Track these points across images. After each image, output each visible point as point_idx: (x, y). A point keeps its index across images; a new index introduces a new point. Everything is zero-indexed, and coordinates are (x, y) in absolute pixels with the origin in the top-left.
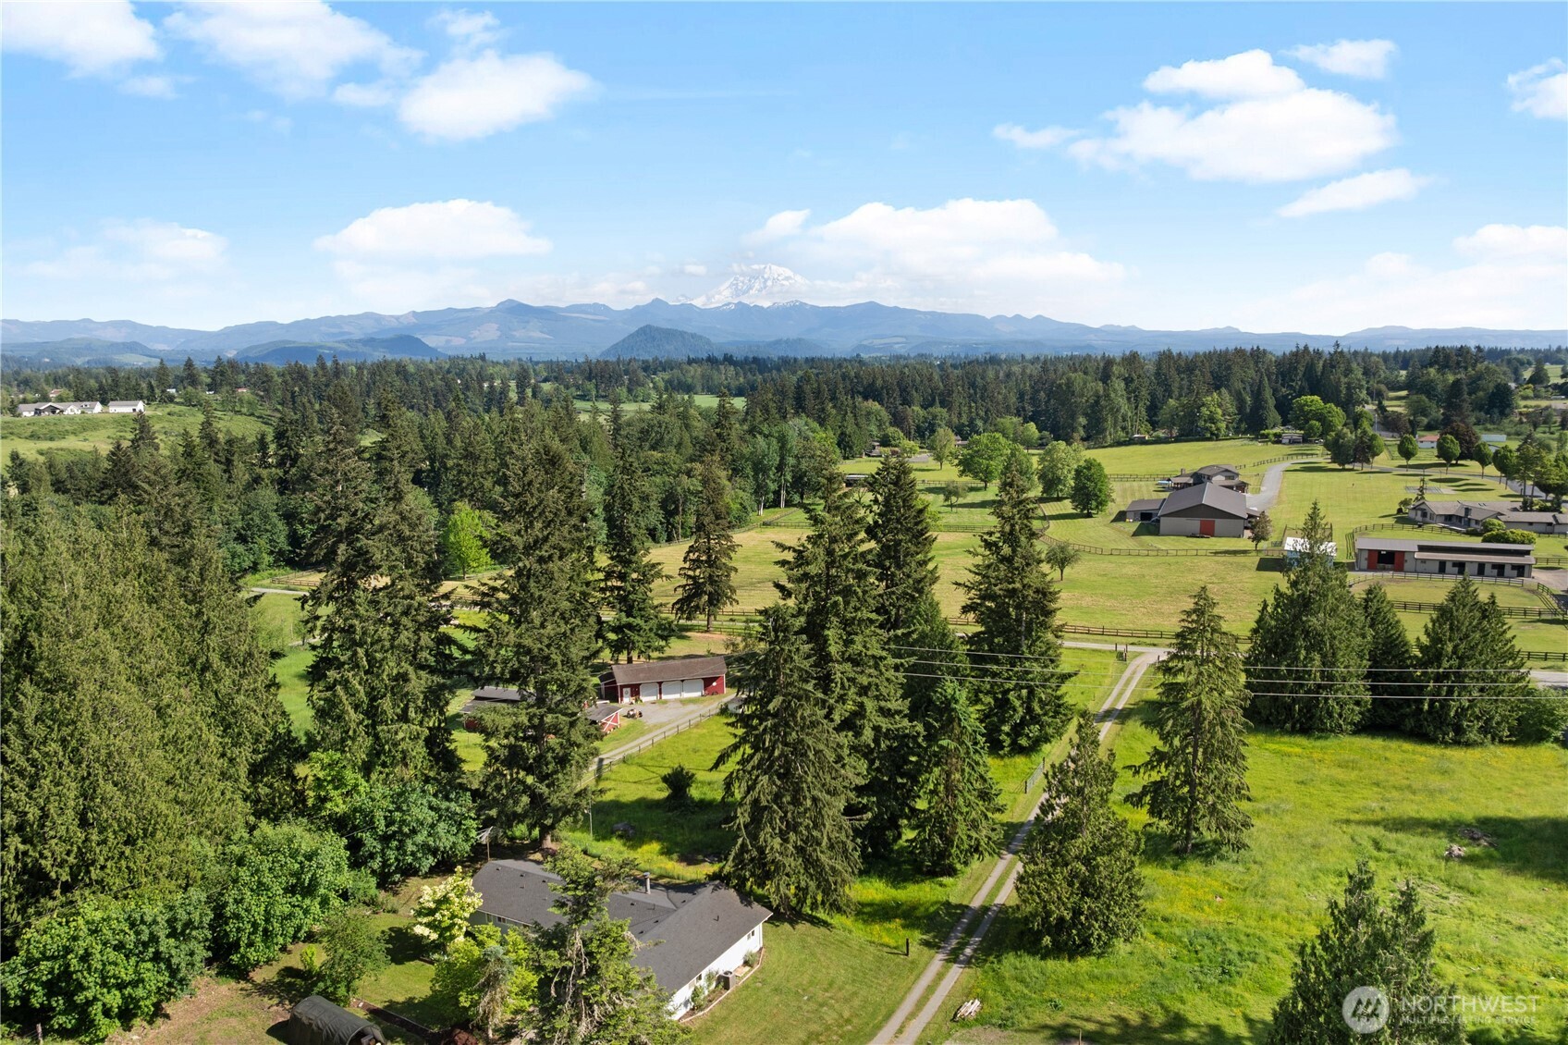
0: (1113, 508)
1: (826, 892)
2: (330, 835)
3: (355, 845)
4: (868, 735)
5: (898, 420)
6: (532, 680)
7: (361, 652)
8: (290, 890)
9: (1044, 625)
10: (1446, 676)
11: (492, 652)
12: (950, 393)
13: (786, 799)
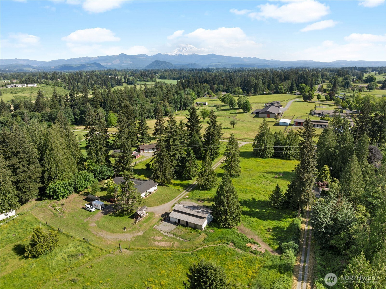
0: (251, 111)
1: (168, 181)
2: (91, 173)
3: (95, 174)
4: (177, 157)
5: (212, 89)
6: (122, 149)
7: (94, 144)
8: (85, 180)
9: (214, 139)
10: (287, 148)
11: (115, 144)
12: (224, 82)
13: (161, 167)
